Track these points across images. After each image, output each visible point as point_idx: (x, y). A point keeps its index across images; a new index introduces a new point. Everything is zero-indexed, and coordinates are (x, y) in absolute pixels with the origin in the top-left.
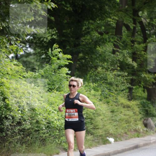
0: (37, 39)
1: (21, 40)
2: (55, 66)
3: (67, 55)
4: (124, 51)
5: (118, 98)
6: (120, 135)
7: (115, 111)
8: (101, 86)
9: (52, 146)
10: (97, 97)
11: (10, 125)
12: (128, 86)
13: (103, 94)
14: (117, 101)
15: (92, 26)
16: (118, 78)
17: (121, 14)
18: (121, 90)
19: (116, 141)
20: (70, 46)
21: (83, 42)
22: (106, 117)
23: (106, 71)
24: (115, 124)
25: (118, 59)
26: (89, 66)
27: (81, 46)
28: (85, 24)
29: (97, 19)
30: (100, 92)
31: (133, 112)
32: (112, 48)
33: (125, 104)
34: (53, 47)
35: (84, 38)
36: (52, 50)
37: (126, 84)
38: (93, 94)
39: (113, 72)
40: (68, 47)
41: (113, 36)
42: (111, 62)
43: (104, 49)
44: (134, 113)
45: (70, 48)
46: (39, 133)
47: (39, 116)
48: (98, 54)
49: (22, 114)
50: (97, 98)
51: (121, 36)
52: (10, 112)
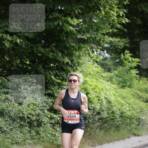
0: (113, 47)
1: (101, 48)
2: (127, 68)
3: (135, 59)
9: (124, 132)
11: (92, 115)
34: (125, 53)
36: (124, 55)
40: (137, 53)
46: (114, 121)
47: (114, 108)
49: (101, 106)
52: (92, 104)
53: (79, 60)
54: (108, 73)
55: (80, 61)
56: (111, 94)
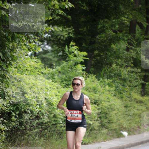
0: (55, 37)
1: (39, 38)
2: (71, 63)
3: (83, 52)
4: (137, 48)
5: (131, 93)
6: (133, 129)
7: (129, 106)
8: (115, 82)
10: (112, 92)
11: (29, 119)
12: (141, 82)
13: (117, 89)
14: (130, 97)
15: (107, 25)
16: (132, 74)
17: (135, 12)
18: (134, 86)
19: (129, 134)
20: (86, 44)
21: (98, 39)
22: (120, 112)
23: (120, 68)
24: (128, 118)
25: (131, 56)
26: (104, 63)
27: (96, 44)
28: (100, 22)
29: (112, 18)
30: (114, 88)
31: (145, 107)
32: (126, 46)
33: (138, 99)
34: (70, 45)
35: (99, 36)
36: (69, 48)
37: (139, 80)
38: (108, 89)
39: (127, 68)
40: (84, 45)
41: (127, 34)
42: (125, 59)
43: (119, 46)
44: (147, 108)
45: (86, 45)
46: (56, 126)
47: (56, 111)
48: (112, 51)
49: (40, 108)
50: (112, 94)
51: (135, 34)
52: (29, 106)
53: (13, 53)
54: (49, 69)
55: (15, 54)
56: (53, 94)
